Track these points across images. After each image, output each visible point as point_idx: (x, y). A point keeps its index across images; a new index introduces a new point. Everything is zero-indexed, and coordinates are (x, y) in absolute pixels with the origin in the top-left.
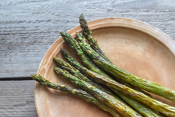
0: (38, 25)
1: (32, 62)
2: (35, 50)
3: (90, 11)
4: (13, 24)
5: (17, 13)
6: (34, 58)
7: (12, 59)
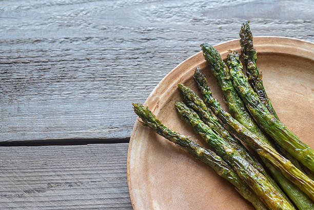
0: (69, 46)
1: (57, 113)
2: (64, 91)
3: (163, 21)
4: (23, 45)
5: (31, 25)
6: (62, 106)
7: (22, 107)
